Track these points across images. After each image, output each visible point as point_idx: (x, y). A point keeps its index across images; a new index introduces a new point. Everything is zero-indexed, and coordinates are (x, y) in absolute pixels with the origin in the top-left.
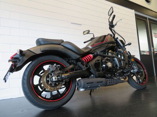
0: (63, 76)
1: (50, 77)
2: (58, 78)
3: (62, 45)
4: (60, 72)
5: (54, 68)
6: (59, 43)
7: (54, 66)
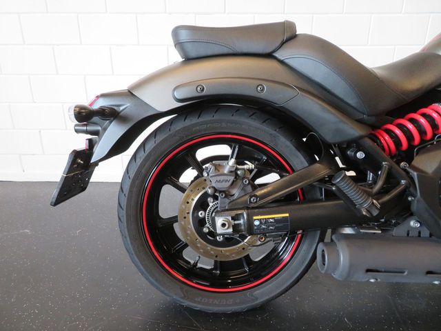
0: (257, 223)
1: (211, 204)
2: (236, 222)
3: (282, 62)
4: (246, 201)
5: (226, 178)
6: (268, 50)
7: (226, 171)
